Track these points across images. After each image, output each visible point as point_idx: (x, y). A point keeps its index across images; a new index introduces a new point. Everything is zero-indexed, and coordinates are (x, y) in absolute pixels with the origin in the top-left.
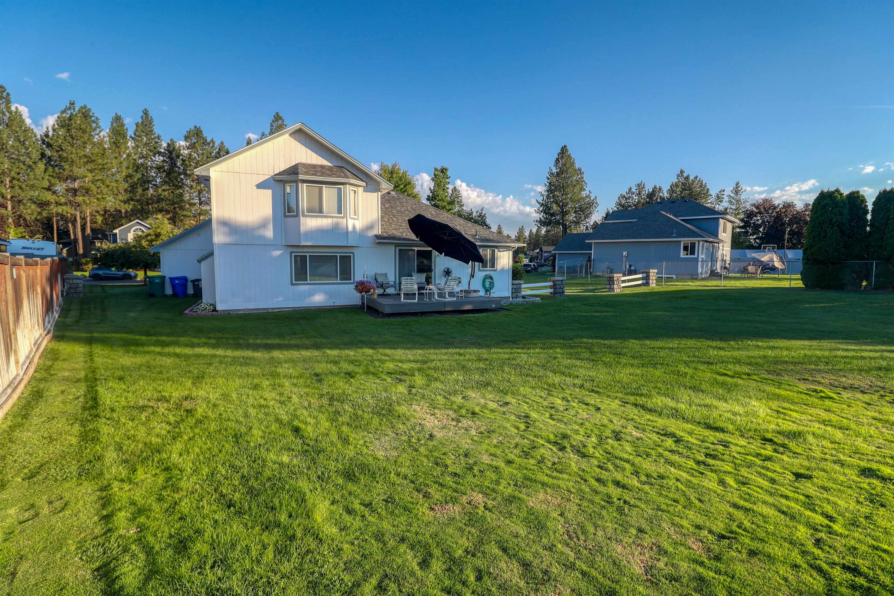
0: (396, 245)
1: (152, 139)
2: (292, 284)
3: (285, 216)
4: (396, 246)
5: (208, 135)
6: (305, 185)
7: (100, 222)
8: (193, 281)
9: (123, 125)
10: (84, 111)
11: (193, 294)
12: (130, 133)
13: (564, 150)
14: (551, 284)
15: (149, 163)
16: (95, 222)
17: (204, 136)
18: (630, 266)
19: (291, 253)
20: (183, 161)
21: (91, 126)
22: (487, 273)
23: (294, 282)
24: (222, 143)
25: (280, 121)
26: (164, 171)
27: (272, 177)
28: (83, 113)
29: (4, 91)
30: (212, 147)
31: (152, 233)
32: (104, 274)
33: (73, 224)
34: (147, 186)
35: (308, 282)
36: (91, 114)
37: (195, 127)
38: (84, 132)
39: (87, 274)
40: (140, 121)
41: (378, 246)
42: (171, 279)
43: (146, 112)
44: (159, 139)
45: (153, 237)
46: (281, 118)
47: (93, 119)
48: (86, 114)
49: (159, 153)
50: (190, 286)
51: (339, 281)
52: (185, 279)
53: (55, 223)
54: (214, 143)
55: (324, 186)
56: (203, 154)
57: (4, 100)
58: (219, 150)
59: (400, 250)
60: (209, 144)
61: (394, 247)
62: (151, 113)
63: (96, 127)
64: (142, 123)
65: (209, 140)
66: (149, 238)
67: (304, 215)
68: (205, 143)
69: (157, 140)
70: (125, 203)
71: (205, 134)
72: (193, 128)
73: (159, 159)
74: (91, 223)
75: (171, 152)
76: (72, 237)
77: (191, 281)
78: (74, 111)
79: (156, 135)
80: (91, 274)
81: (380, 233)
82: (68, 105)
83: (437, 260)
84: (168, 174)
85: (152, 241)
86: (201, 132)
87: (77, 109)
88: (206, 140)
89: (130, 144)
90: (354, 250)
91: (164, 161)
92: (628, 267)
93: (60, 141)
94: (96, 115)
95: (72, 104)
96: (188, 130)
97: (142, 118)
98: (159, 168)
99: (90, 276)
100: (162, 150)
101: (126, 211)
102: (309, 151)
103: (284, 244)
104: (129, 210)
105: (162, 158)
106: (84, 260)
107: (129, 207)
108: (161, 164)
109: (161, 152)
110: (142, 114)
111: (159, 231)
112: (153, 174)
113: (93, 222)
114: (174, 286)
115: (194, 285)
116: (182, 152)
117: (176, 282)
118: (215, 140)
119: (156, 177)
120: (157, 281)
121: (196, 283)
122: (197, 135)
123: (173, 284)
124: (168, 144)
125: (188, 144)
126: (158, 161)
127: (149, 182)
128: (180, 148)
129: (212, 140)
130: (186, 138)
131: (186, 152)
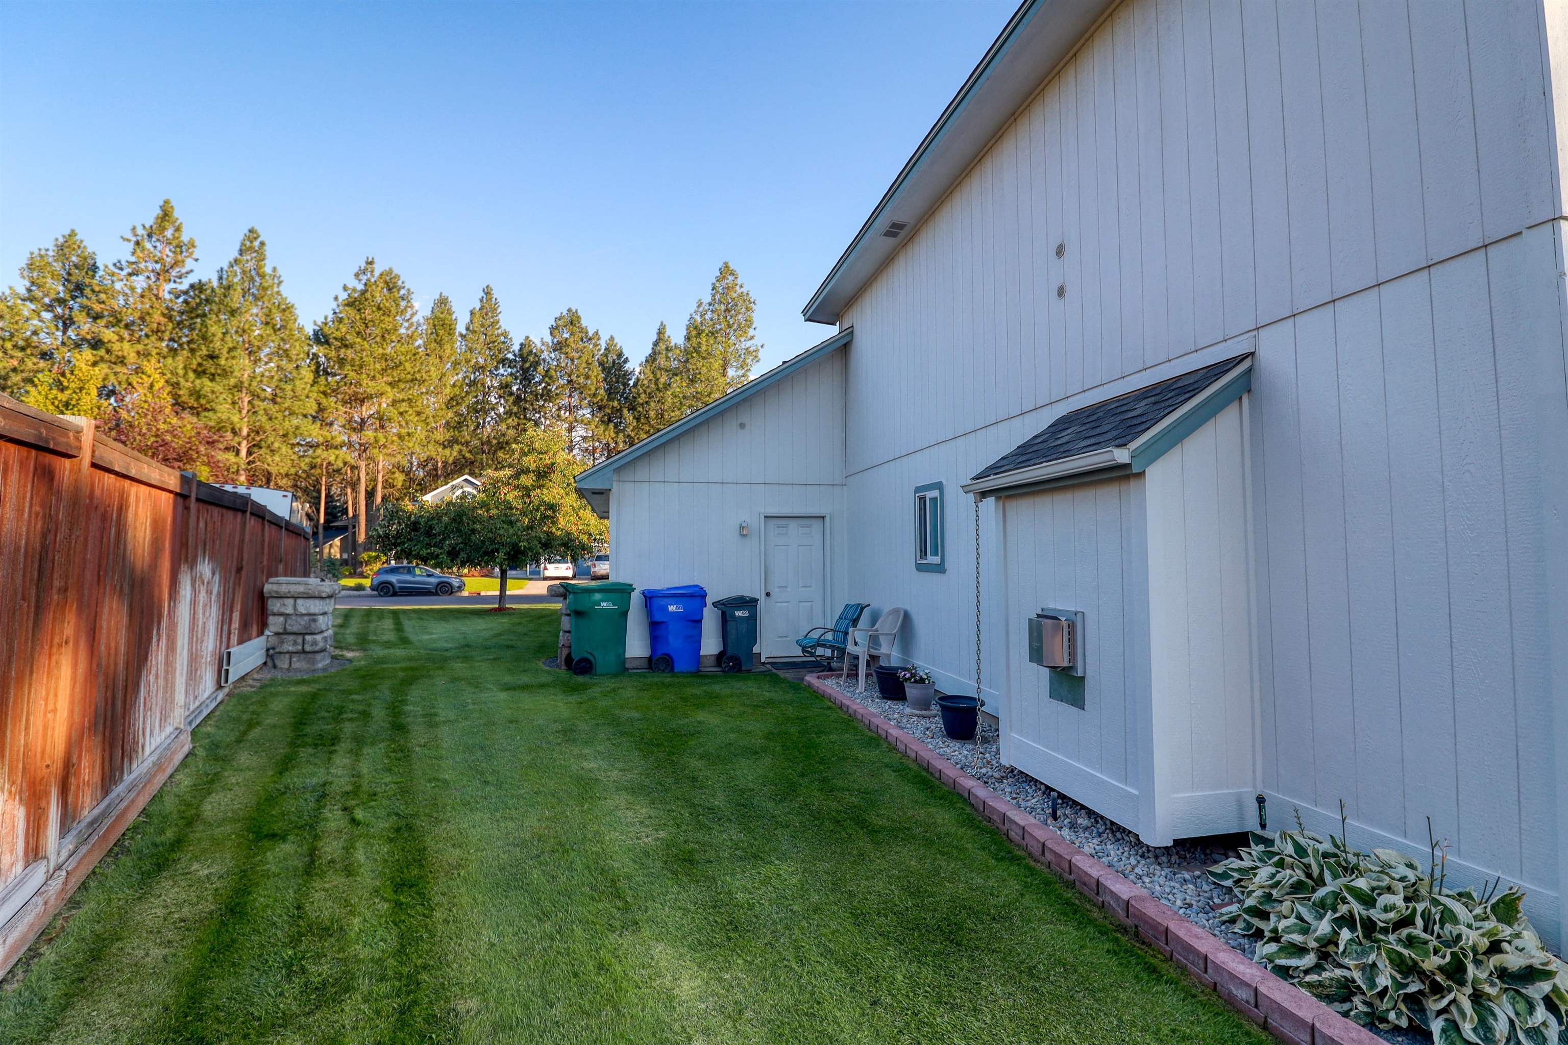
1: (496, 336)
5: (589, 323)
7: (399, 485)
8: (726, 607)
9: (450, 313)
10: (388, 278)
12: (461, 328)
15: (488, 380)
16: (392, 486)
17: (584, 325)
20: (546, 372)
21: (398, 305)
24: (612, 338)
25: (731, 278)
26: (512, 393)
28: (386, 283)
29: (256, 238)
30: (596, 345)
32: (400, 582)
33: (353, 490)
36: (400, 283)
37: (569, 310)
38: (387, 313)
39: (367, 582)
40: (478, 306)
42: (650, 597)
43: (488, 292)
44: (506, 337)
46: (732, 274)
47: (402, 292)
48: (391, 283)
49: (507, 362)
52: (696, 595)
53: (323, 488)
54: (598, 339)
56: (579, 358)
57: (255, 255)
58: (607, 349)
60: (590, 339)
62: (496, 294)
63: (406, 307)
64: (481, 310)
65: (590, 334)
68: (585, 337)
70: (445, 447)
71: (584, 323)
72: (565, 312)
73: (505, 372)
74: (384, 488)
75: (525, 359)
76: (351, 514)
77: (718, 604)
78: (372, 275)
79: (503, 330)
80: (375, 582)
82: (363, 265)
84: (518, 398)
86: (579, 318)
87: (377, 273)
88: (587, 333)
89: (459, 345)
91: (512, 375)
93: (344, 330)
94: (407, 286)
95: (370, 263)
96: (558, 315)
97: (481, 301)
98: (504, 389)
99: (372, 588)
100: (510, 356)
101: (445, 463)
104: (451, 460)
105: (509, 370)
106: (365, 556)
107: (451, 454)
108: (509, 379)
109: (508, 359)
110: (483, 294)
112: (493, 399)
113: (388, 484)
114: (656, 629)
115: (725, 620)
116: (545, 355)
117: (672, 608)
118: (600, 333)
119: (497, 403)
120: (602, 604)
121: (738, 613)
122: (572, 323)
123: (658, 618)
124: (522, 345)
125: (555, 340)
126: (503, 375)
127: (486, 413)
128: (543, 348)
129: (597, 333)
130: (553, 330)
131: (553, 355)
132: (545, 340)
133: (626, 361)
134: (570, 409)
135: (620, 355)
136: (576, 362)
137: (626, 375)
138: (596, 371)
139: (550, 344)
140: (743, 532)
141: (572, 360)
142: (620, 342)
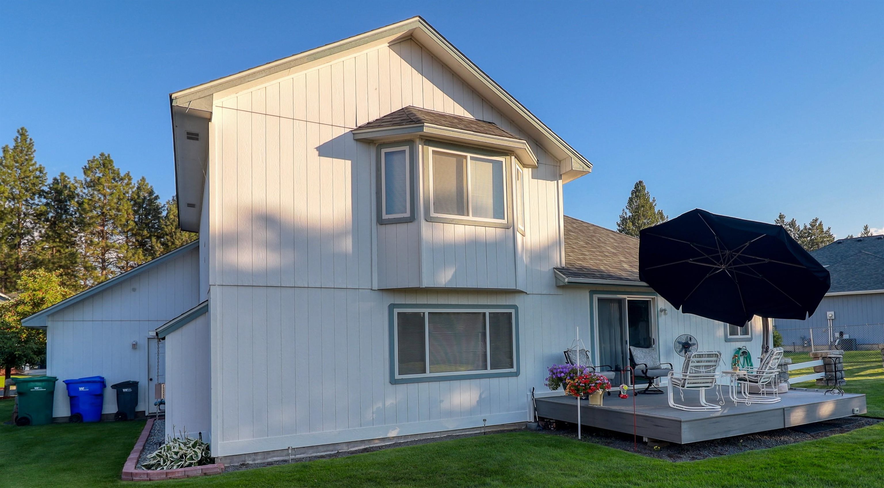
0: (594, 289)
1: (30, 171)
2: (394, 382)
3: (381, 222)
4: (592, 292)
6: (431, 149)
8: (118, 387)
11: (117, 414)
13: (639, 188)
14: (819, 363)
15: (23, 208)
17: (116, 168)
18: (841, 334)
19: (392, 307)
20: (80, 204)
22: (739, 345)
23: (397, 376)
24: (143, 179)
26: (47, 220)
27: (353, 132)
30: (127, 184)
31: (27, 300)
34: (16, 242)
35: (428, 374)
37: (102, 155)
40: (12, 145)
41: (560, 292)
42: (68, 383)
43: (22, 133)
44: (41, 172)
45: (28, 308)
49: (41, 194)
50: (110, 396)
51: (489, 371)
52: (101, 382)
54: (130, 179)
55: (469, 155)
56: (111, 194)
58: (138, 188)
59: (599, 300)
60: (122, 179)
61: (588, 294)
62: (30, 135)
64: (15, 148)
65: (122, 175)
66: (20, 309)
67: (429, 219)
68: (117, 177)
69: (38, 173)
71: (116, 166)
72: (97, 156)
73: (40, 202)
75: (59, 192)
77: (114, 387)
79: (37, 166)
81: (563, 264)
83: (662, 319)
84: (53, 225)
85: (24, 315)
86: (111, 161)
88: (118, 174)
90: (517, 301)
91: (47, 204)
92: (837, 335)
96: (91, 159)
97: (16, 140)
98: (39, 216)
100: (46, 189)
102: (428, 84)
103: (375, 287)
105: (44, 201)
108: (44, 208)
109: (43, 191)
110: (17, 134)
111: (40, 295)
112: (29, 224)
114: (73, 401)
115: (120, 395)
116: (78, 191)
117: (81, 389)
118: (131, 174)
119: (33, 228)
120: (35, 388)
121: (125, 390)
122: (104, 166)
123: (73, 394)
124: (55, 179)
125: (88, 179)
126: (38, 205)
127: (21, 236)
128: (76, 184)
129: (128, 174)
130: (86, 170)
131: (86, 191)
132: (78, 179)
133: (157, 198)
134: (102, 235)
135: (151, 193)
136: (108, 197)
137: (157, 210)
138: (126, 206)
139: (84, 182)
140: (135, 346)
141: (105, 196)
142: (151, 183)
